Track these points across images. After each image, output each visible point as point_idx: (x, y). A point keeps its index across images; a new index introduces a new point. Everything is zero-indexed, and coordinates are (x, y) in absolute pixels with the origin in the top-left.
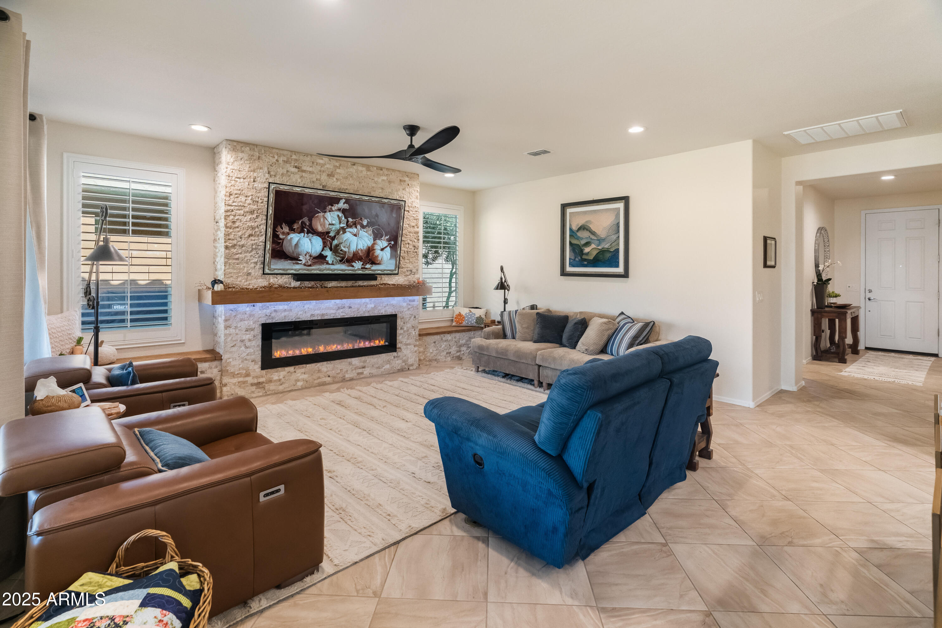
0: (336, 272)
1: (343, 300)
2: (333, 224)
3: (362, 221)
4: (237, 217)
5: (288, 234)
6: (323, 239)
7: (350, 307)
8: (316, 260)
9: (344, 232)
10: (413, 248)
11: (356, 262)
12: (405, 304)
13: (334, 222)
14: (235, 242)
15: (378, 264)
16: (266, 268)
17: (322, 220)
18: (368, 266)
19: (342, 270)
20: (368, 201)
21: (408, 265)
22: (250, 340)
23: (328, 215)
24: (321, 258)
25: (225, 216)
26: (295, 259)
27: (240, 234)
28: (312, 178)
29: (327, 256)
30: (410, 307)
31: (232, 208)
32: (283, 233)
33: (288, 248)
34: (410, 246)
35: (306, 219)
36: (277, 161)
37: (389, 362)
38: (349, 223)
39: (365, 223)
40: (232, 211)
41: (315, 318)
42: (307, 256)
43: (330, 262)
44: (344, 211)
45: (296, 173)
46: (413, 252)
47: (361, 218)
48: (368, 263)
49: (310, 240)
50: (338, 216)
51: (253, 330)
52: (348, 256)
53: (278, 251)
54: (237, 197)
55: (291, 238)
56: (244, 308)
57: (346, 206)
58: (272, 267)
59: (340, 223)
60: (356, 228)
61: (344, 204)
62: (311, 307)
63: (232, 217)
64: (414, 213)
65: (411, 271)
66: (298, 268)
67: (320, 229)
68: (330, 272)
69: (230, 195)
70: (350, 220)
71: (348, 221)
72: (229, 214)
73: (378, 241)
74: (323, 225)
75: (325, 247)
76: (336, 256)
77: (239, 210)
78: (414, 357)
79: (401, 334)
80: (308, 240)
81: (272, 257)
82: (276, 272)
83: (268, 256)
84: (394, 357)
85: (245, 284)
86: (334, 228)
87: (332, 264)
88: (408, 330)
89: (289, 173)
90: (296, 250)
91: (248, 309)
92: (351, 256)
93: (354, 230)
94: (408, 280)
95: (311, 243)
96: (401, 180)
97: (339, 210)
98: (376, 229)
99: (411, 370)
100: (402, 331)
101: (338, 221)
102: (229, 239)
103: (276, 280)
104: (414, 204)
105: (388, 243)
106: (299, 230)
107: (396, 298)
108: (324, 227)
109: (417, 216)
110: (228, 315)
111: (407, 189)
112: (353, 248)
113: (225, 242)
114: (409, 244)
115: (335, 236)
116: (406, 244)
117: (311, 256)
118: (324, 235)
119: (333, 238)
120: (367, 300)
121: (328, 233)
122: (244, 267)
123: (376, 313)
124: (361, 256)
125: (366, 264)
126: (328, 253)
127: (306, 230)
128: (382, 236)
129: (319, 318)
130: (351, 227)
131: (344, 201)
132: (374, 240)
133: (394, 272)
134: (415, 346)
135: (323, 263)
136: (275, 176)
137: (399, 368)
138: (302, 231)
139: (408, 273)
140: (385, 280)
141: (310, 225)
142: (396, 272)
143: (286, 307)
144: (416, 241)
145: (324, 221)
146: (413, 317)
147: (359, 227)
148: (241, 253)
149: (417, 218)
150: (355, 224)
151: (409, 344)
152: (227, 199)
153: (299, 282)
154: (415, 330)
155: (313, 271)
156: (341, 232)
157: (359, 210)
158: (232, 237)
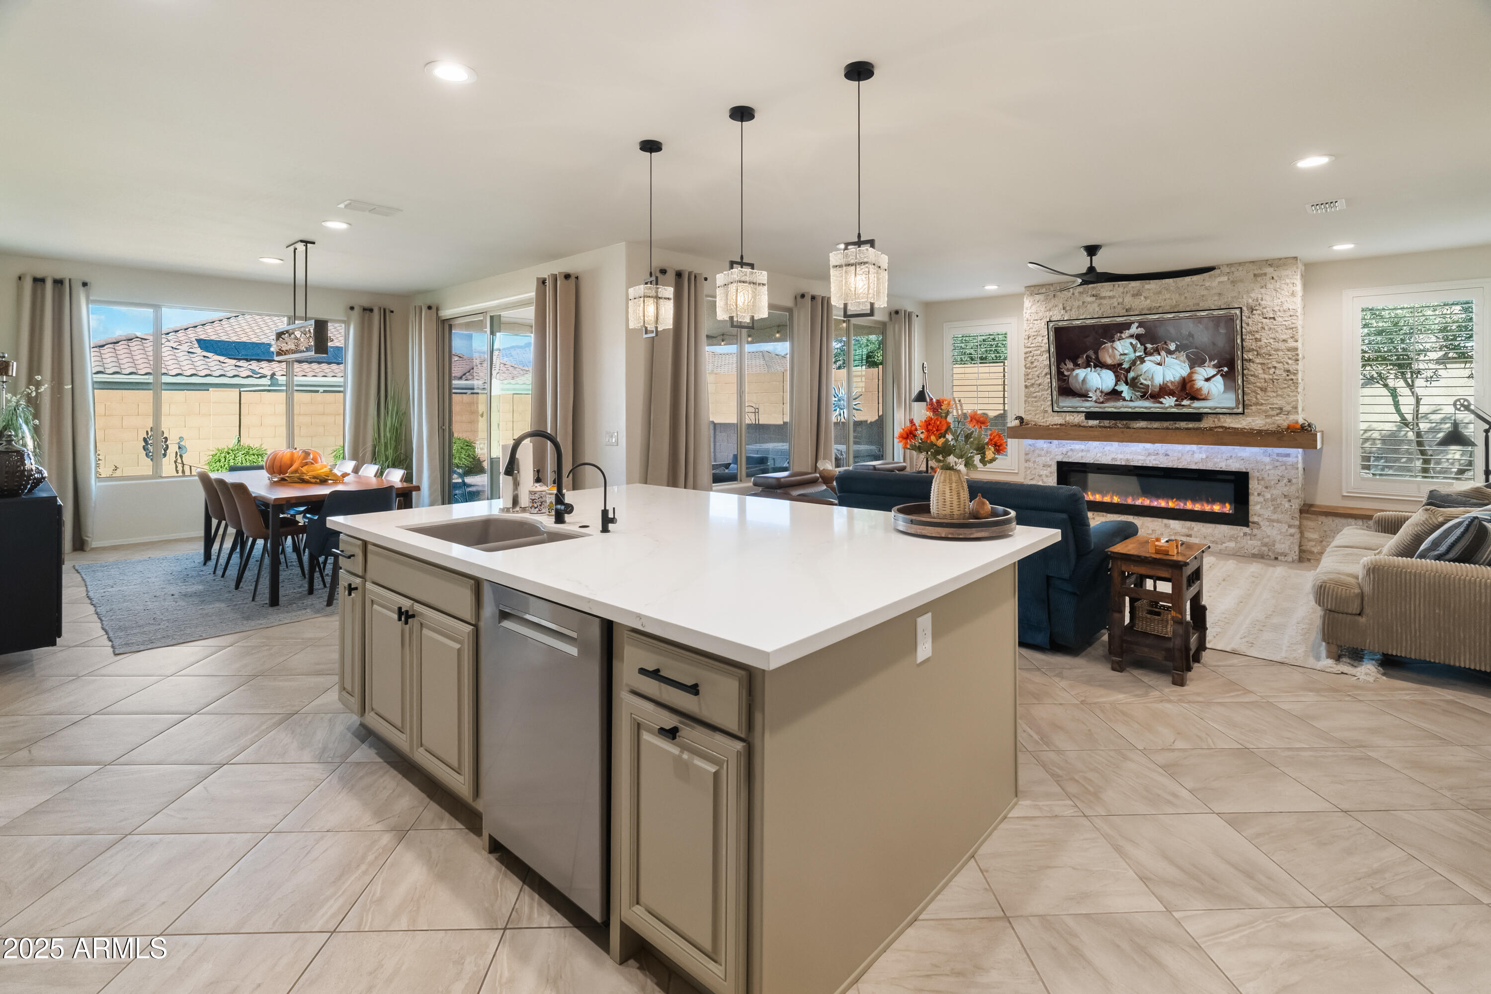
0: (1137, 410)
1: (1156, 445)
2: (1125, 354)
3: (1167, 345)
4: (1035, 357)
5: (1073, 370)
6: (1114, 372)
7: (1167, 455)
8: (1109, 397)
9: (1142, 361)
10: (1285, 374)
11: (1166, 397)
12: (1267, 460)
13: (1126, 352)
14: (1033, 381)
15: (1203, 399)
16: (1055, 405)
17: (1110, 351)
18: (1185, 402)
19: (1146, 408)
20: (1173, 319)
21: (1275, 401)
22: (1047, 476)
23: (1118, 344)
24: (1115, 394)
25: (1025, 358)
26: (1084, 396)
27: (1037, 373)
28: (1113, 303)
29: (1122, 392)
30: (1278, 464)
31: (1030, 349)
32: (1068, 370)
33: (1075, 385)
34: (1277, 372)
35: (1091, 353)
36: (1073, 294)
37: (1232, 538)
38: (1148, 350)
39: (1172, 347)
40: (1031, 352)
41: (1118, 463)
42: (1098, 392)
43: (1128, 398)
44: (1138, 337)
45: (1093, 302)
46: (1286, 380)
47: (1165, 342)
48: (1186, 398)
49: (1099, 374)
50: (1131, 344)
51: (1050, 466)
52: (1152, 391)
53: (1065, 388)
54: (1035, 339)
55: (1077, 374)
56: (1041, 444)
57: (1141, 331)
58: (1060, 404)
59: (1135, 351)
60: (1160, 355)
61: (1137, 328)
62: (1113, 449)
63: (1030, 358)
64: (1287, 319)
65: (1281, 409)
66: (1089, 405)
67: (1109, 361)
68: (1130, 410)
69: (1029, 338)
70: (1149, 346)
71: (1146, 348)
72: (1028, 355)
73: (1198, 369)
74: (1113, 356)
75: (1119, 381)
76: (1136, 391)
77: (1037, 350)
78: (1288, 543)
79: (1258, 503)
80: (1096, 374)
81: (1059, 395)
82: (1065, 409)
83: (1055, 393)
84: (1245, 534)
85: (1042, 421)
86: (1127, 358)
87: (1131, 401)
88: (1273, 500)
89: (1086, 304)
90: (1084, 386)
91: (1045, 446)
92: (1157, 389)
93: (1157, 358)
94: (1274, 423)
95: (1101, 377)
96: (1255, 275)
97: (1132, 336)
98: (1192, 353)
99: (1281, 561)
100: (1261, 499)
101: (1131, 350)
102: (1028, 379)
103: (1072, 418)
104: (1286, 306)
105: (1217, 370)
106: (1085, 365)
107: (1248, 449)
108: (1115, 359)
109: (1293, 323)
110: (1027, 449)
111: (1269, 286)
112: (1159, 380)
113: (1025, 382)
114: (1275, 367)
115: (1130, 368)
116: (1269, 368)
117: (1102, 392)
118: (1116, 368)
119: (1128, 370)
120: (1194, 447)
121: (1121, 364)
122: (1041, 405)
123: (1210, 466)
124: (1172, 390)
125: (1182, 400)
126: (1123, 388)
127: (1092, 364)
128: (1204, 362)
129: (1123, 463)
130: (1151, 354)
131: (1136, 324)
132: (1191, 368)
133: (1236, 411)
134: (1290, 526)
135: (1119, 400)
136: (1071, 310)
137: (1255, 551)
138: (1087, 365)
139: (1274, 413)
140: (1225, 421)
141: (1097, 358)
142: (1240, 410)
143: (1083, 447)
144: (1290, 362)
145: (1113, 351)
146: (1285, 481)
147: (1163, 353)
148: (1038, 392)
149: (1293, 326)
150: (1157, 351)
151: (1278, 521)
152: (1026, 341)
153: (1098, 421)
154: (1290, 501)
155: (1106, 409)
156: (1139, 362)
157: (1161, 332)
158: (1030, 376)
